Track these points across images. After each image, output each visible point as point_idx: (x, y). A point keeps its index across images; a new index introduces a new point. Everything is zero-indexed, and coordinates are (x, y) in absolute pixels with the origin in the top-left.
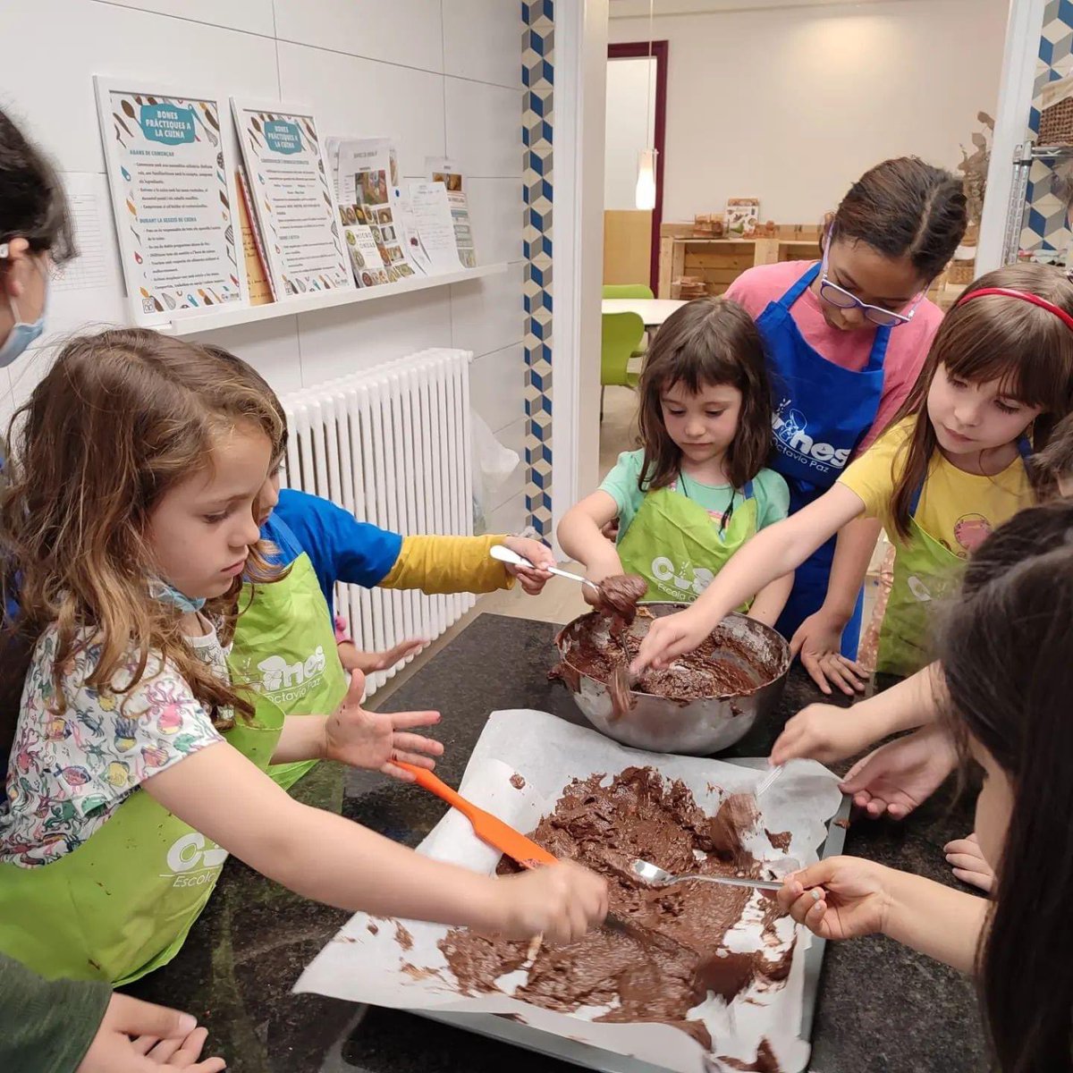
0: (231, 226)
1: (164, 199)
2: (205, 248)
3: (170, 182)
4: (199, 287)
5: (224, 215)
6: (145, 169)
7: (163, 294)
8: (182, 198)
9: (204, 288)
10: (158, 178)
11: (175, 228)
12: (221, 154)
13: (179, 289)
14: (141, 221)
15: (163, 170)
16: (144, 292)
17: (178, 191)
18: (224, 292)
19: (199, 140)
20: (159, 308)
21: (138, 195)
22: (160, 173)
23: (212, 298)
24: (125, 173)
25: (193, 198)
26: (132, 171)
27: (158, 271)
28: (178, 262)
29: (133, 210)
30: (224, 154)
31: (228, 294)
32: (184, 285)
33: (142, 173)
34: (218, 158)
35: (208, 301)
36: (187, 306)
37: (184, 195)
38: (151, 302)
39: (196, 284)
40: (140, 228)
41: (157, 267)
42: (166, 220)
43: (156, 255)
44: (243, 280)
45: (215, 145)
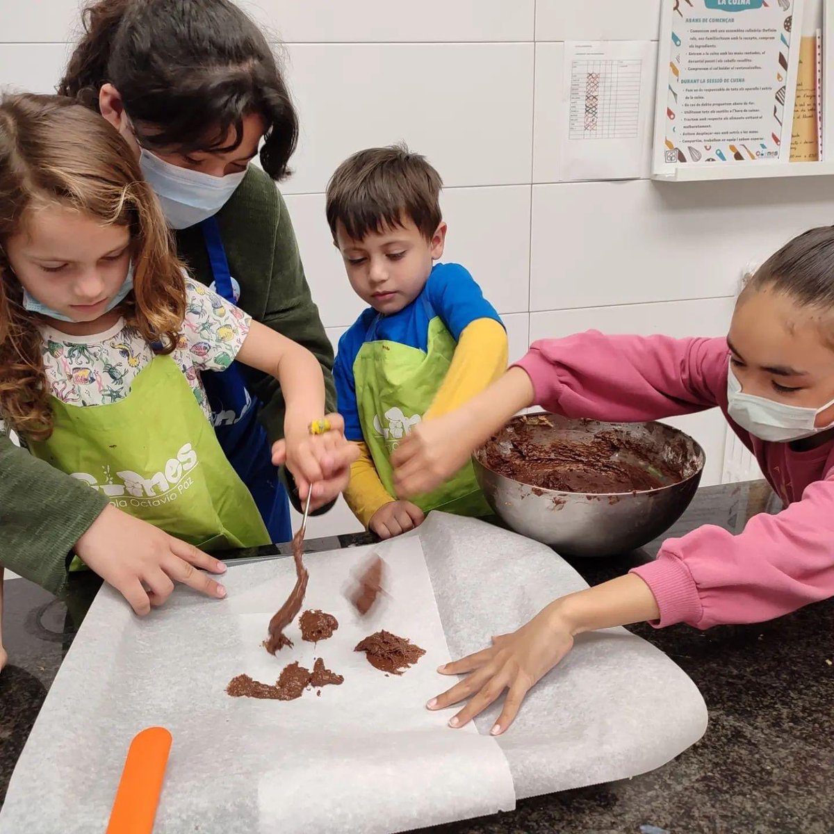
0: (784, 87)
1: (713, 61)
2: (748, 107)
3: (722, 46)
4: (732, 143)
5: (779, 76)
6: (698, 35)
7: (689, 148)
8: (733, 61)
9: (737, 144)
10: (710, 43)
11: (718, 88)
12: (790, 18)
13: (708, 144)
14: (682, 82)
15: (717, 35)
16: (668, 143)
17: (730, 54)
18: (761, 149)
19: (766, 5)
20: (682, 158)
21: (685, 59)
22: (714, 38)
23: (743, 153)
24: (675, 38)
25: (746, 60)
26: (684, 36)
27: (690, 127)
28: (714, 119)
29: (676, 72)
30: (793, 18)
31: (764, 151)
32: (715, 140)
33: (694, 39)
34: (786, 21)
35: (738, 157)
36: (713, 160)
37: (737, 57)
38: (676, 153)
39: (730, 140)
40: (678, 88)
41: (688, 123)
42: (709, 81)
43: (691, 112)
44: (786, 140)
45: (785, 10)
